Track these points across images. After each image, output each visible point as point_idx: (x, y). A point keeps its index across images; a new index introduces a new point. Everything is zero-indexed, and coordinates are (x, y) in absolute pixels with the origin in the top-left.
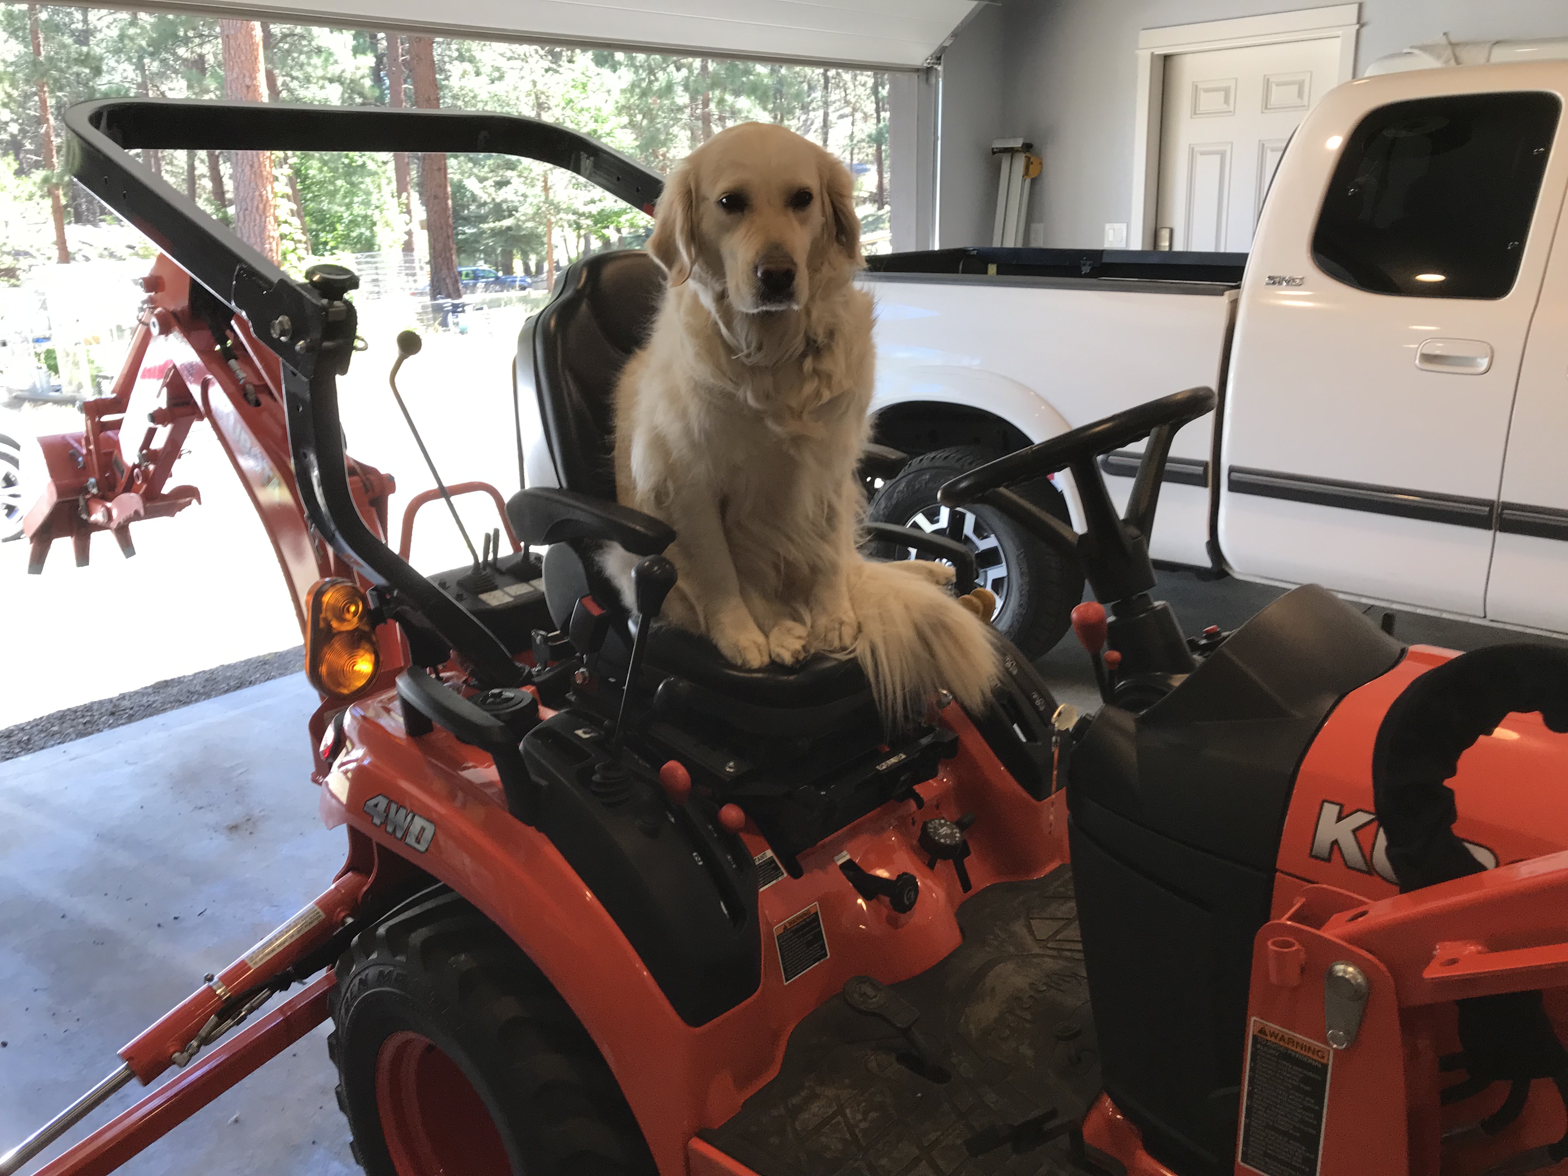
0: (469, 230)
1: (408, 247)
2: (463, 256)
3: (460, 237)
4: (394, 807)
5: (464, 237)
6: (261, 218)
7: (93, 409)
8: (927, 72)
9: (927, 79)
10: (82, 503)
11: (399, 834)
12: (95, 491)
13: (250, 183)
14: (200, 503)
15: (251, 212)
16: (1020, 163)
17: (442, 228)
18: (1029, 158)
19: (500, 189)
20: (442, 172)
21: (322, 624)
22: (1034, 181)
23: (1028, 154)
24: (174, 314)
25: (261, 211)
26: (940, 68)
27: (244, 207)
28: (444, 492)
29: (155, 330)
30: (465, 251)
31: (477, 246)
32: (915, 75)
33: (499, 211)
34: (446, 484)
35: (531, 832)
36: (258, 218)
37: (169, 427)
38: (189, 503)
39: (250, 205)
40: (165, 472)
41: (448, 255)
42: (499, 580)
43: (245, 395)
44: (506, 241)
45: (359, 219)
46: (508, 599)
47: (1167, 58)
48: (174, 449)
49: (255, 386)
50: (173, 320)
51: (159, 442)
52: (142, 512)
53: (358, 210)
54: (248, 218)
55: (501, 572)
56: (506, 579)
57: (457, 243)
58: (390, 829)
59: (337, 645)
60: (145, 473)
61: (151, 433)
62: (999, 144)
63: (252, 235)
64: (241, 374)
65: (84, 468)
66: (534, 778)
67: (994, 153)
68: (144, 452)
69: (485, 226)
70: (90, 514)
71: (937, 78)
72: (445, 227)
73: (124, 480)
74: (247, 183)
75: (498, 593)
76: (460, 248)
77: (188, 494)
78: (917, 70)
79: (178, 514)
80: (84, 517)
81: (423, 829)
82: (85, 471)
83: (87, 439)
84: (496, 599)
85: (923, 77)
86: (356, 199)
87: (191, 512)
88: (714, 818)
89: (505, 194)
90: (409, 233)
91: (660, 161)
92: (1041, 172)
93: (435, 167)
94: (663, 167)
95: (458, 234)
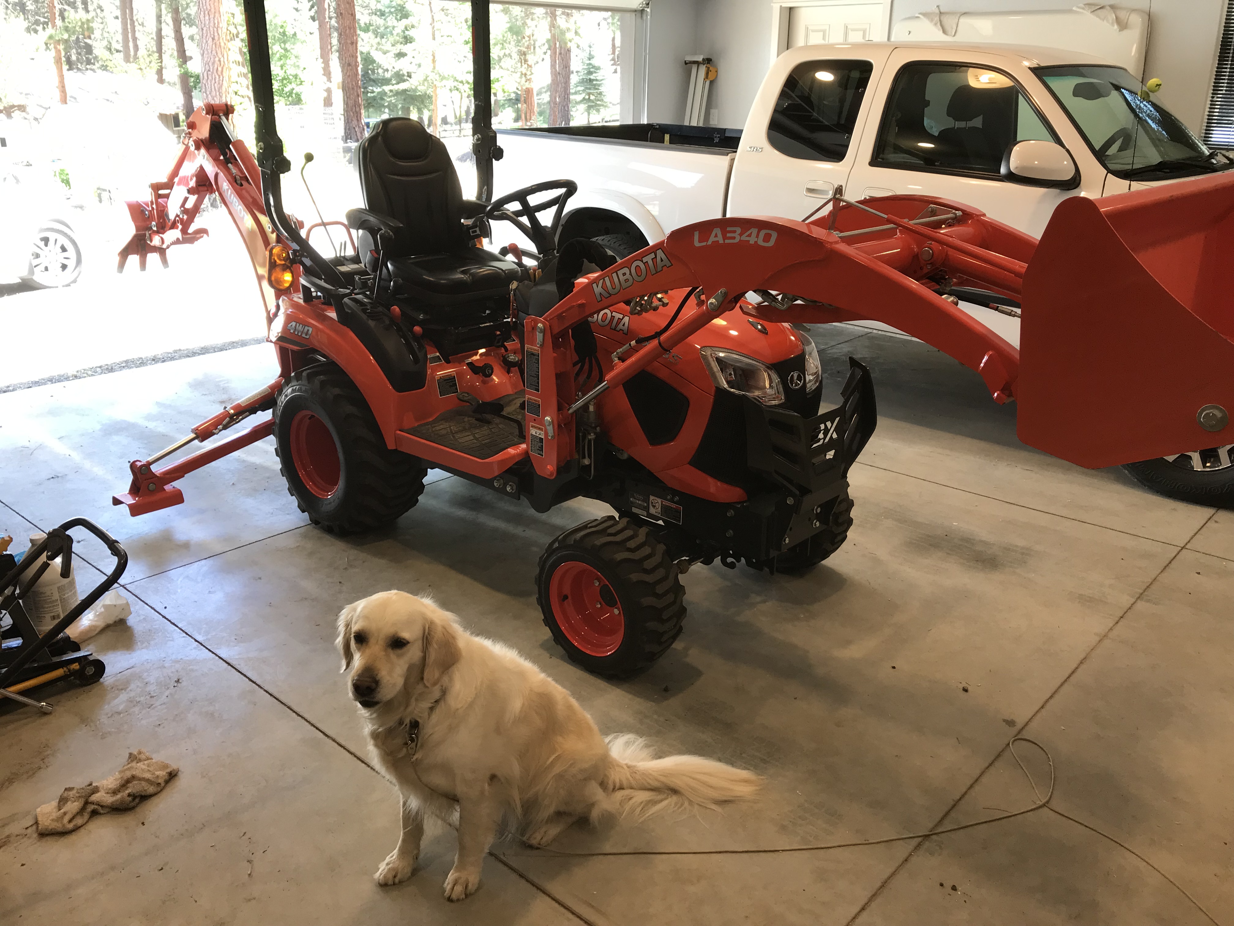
0: (377, 90)
1: (328, 102)
2: (371, 110)
3: (369, 95)
4: (298, 324)
5: (372, 95)
6: (219, 78)
7: (156, 187)
8: (642, 11)
9: (642, 17)
10: (147, 235)
11: (300, 334)
12: (155, 229)
13: (212, 51)
14: (208, 235)
15: (213, 73)
16: (703, 70)
17: (353, 89)
18: (709, 68)
19: (399, 59)
20: (354, 45)
21: (272, 261)
22: (712, 82)
23: (708, 65)
24: (202, 140)
25: (219, 73)
26: (648, 10)
27: (208, 69)
28: (324, 224)
29: (192, 148)
30: (373, 106)
31: (383, 102)
32: (634, 14)
33: (400, 77)
34: (325, 221)
35: (345, 328)
36: (217, 77)
37: (196, 196)
38: (202, 237)
39: (211, 68)
40: (191, 220)
41: (358, 109)
42: (346, 262)
43: (236, 181)
44: (404, 100)
45: (291, 77)
46: (349, 269)
47: (791, 9)
48: (196, 209)
49: (240, 177)
50: (201, 143)
51: (189, 205)
52: (181, 239)
53: (291, 71)
54: (210, 78)
55: (347, 260)
56: (349, 262)
57: (367, 100)
58: (296, 333)
59: (278, 269)
60: (182, 220)
61: (186, 199)
62: (689, 58)
63: (213, 90)
64: (234, 171)
65: (149, 217)
66: (347, 310)
67: (686, 63)
68: (182, 209)
69: (387, 88)
70: (151, 241)
71: (647, 16)
72: (355, 88)
73: (170, 224)
74: (210, 51)
75: (345, 267)
76: (369, 104)
77: (203, 232)
78: (636, 11)
79: (196, 242)
80: (149, 242)
81: (308, 330)
82: (150, 218)
83: (152, 203)
84: (343, 269)
85: (639, 15)
86: (288, 61)
87: (203, 240)
88: (411, 331)
89: (403, 65)
90: (329, 91)
91: (526, 41)
92: (716, 77)
93: (349, 42)
94: (528, 46)
95: (368, 92)
